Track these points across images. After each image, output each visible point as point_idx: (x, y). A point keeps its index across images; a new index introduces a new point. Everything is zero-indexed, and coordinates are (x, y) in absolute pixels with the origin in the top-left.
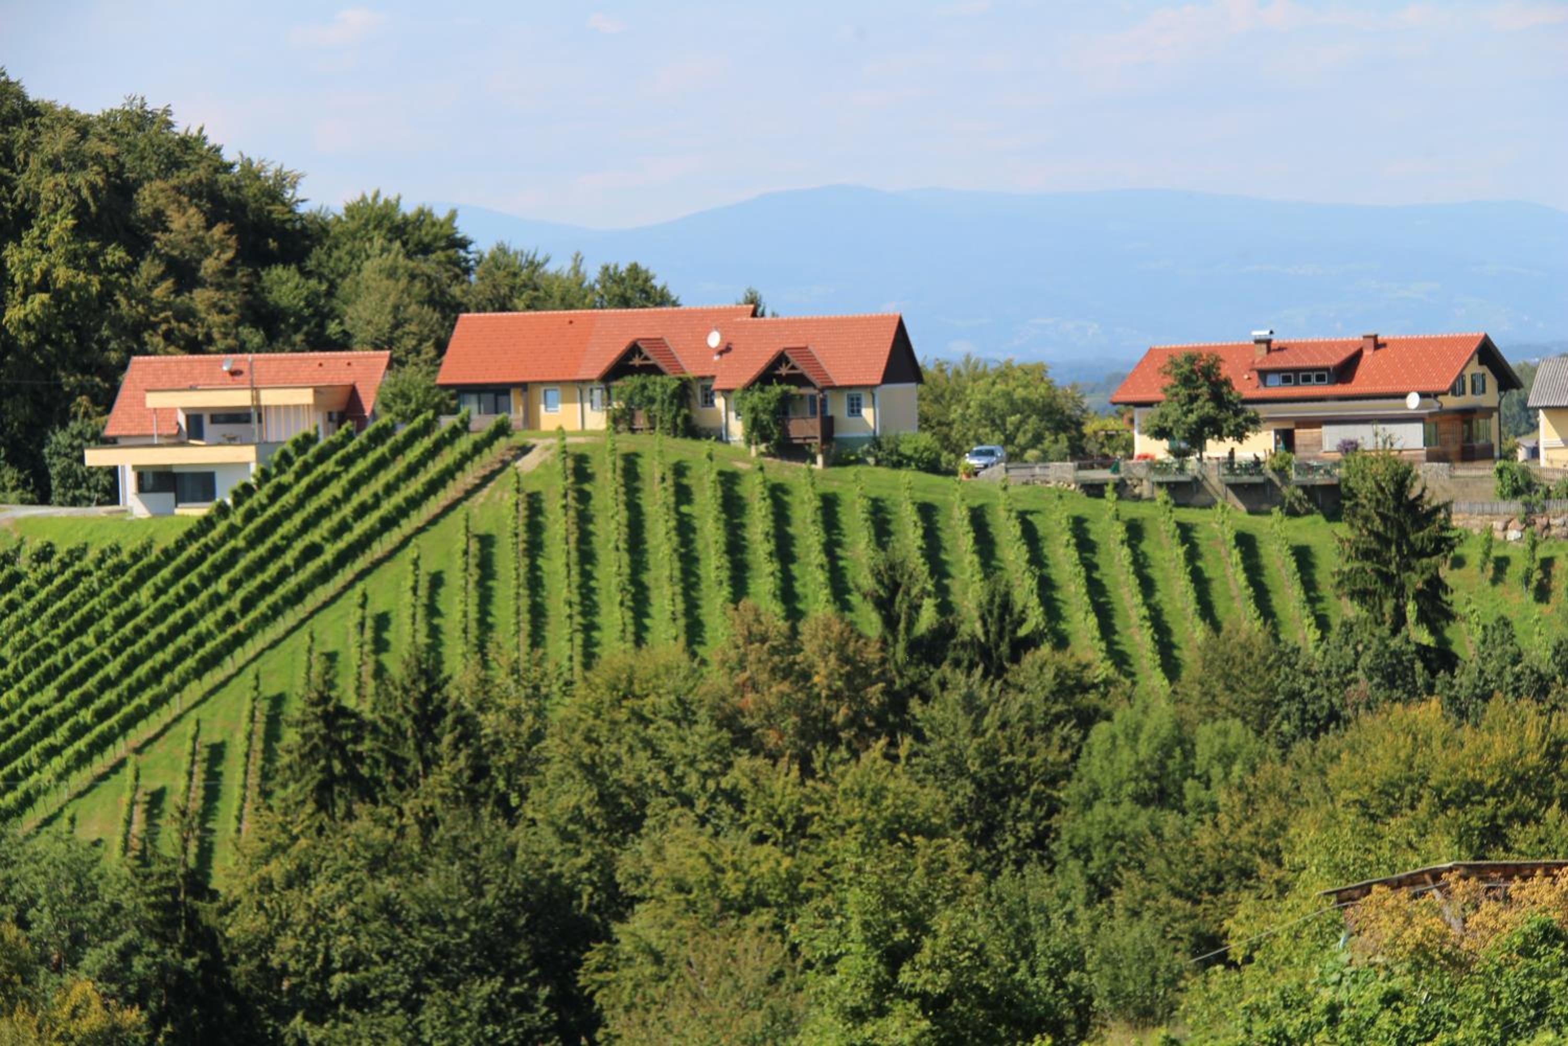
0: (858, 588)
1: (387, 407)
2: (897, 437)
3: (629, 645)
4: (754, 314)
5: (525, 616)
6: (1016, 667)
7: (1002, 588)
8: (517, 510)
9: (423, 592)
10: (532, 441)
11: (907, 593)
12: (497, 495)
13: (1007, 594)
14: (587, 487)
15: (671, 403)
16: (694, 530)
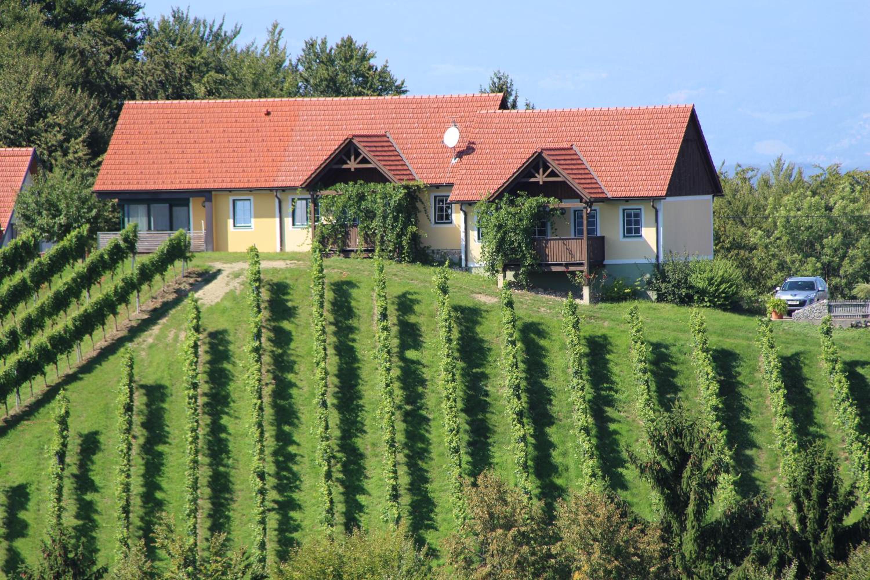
0: (634, 459)
1: (29, 220)
2: (686, 264)
3: (339, 529)
4: (503, 105)
5: (205, 491)
6: (842, 566)
7: (823, 462)
8: (196, 354)
9: (72, 458)
10: (218, 265)
11: (698, 466)
12: (171, 335)
13: (830, 470)
14: (286, 325)
15: (396, 219)
16: (423, 382)
